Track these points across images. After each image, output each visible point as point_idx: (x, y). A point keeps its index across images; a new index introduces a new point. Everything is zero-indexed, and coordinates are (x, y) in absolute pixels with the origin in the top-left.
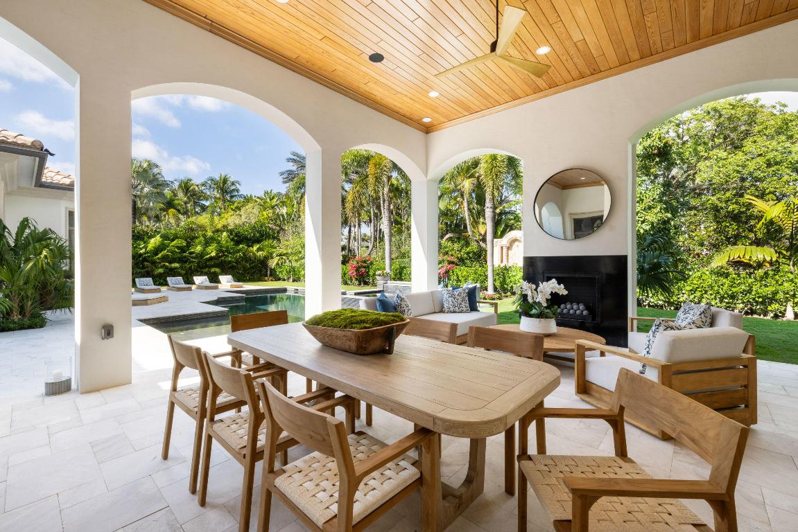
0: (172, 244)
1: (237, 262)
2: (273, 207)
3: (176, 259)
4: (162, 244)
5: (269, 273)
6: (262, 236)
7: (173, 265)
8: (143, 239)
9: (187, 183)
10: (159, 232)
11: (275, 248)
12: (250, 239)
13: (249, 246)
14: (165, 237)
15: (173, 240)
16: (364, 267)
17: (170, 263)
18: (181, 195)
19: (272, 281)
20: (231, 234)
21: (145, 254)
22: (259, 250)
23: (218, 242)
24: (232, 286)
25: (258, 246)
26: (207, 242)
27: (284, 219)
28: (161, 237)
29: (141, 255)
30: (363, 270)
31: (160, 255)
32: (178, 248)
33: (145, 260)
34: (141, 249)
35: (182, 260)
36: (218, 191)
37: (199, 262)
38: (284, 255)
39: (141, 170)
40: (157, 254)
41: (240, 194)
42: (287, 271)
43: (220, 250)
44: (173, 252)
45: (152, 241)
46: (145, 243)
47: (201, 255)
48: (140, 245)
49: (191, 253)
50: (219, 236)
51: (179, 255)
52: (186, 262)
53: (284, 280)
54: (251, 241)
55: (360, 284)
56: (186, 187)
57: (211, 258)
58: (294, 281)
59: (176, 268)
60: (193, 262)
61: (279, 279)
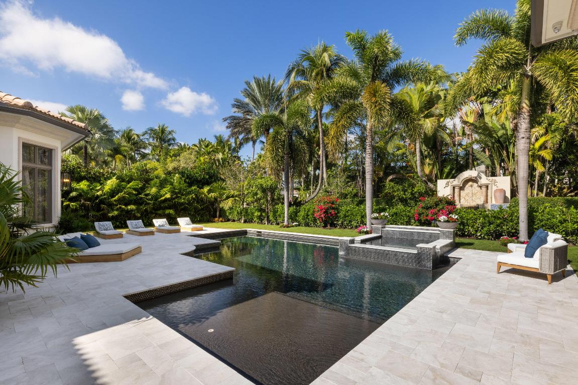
0: (128, 186)
1: (189, 203)
2: (209, 153)
3: (131, 201)
4: (119, 185)
5: (218, 214)
6: (211, 177)
7: (129, 207)
8: (99, 181)
9: (129, 133)
10: (115, 174)
11: (225, 189)
12: (200, 181)
13: (200, 188)
14: (121, 179)
15: (129, 182)
16: (333, 208)
17: (126, 205)
18: (124, 143)
19: (222, 221)
20: (183, 176)
21: (101, 195)
22: (210, 191)
23: (172, 184)
24: (193, 229)
25: (208, 188)
26: (162, 184)
27: (219, 164)
28: (117, 178)
29: (98, 197)
30: (333, 212)
31: (116, 198)
32: (135, 189)
33: (102, 202)
34: (98, 191)
35: (138, 202)
36: (157, 140)
37: (154, 204)
38: (236, 196)
39: (92, 117)
40: (114, 197)
41: (176, 142)
42: (238, 213)
43: (173, 192)
44: (129, 194)
45: (109, 182)
46: (101, 184)
47: (156, 197)
48: (96, 187)
49: (147, 195)
50: (171, 178)
51: (135, 198)
52: (141, 204)
53: (234, 221)
54: (202, 183)
55: (325, 227)
56: (128, 136)
57: (166, 200)
58: (245, 222)
59: (132, 210)
60: (149, 204)
61: (228, 220)
